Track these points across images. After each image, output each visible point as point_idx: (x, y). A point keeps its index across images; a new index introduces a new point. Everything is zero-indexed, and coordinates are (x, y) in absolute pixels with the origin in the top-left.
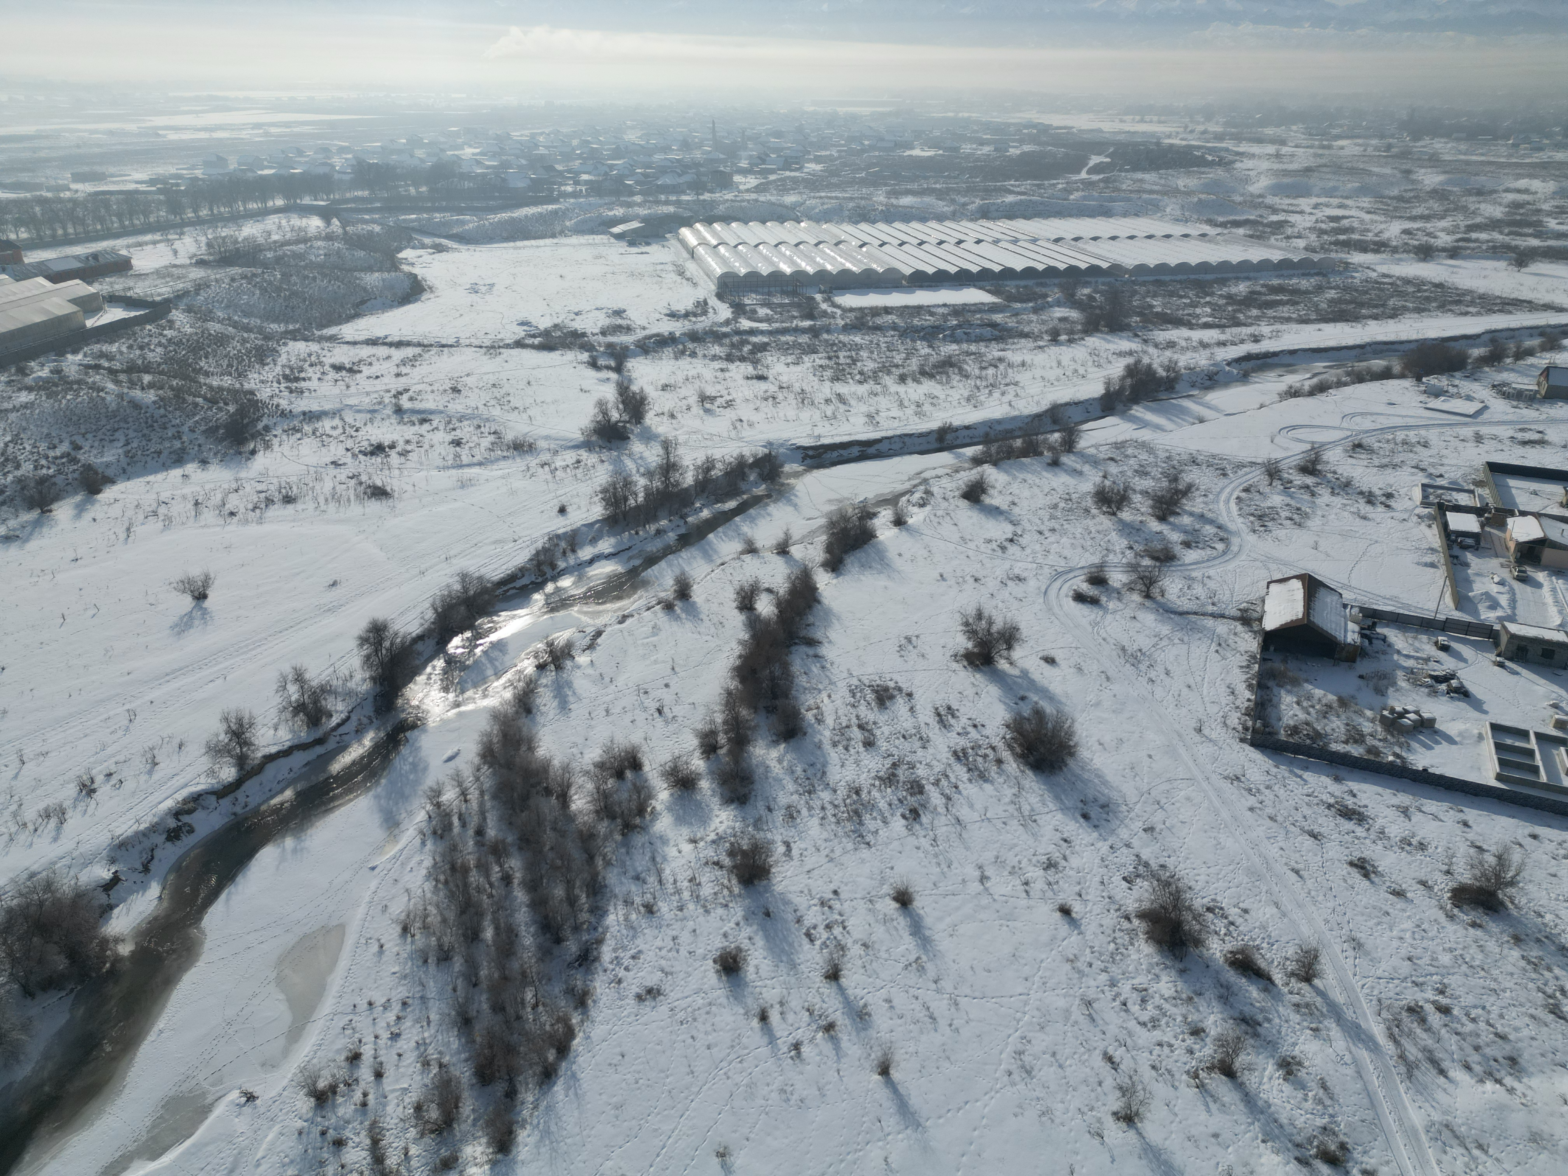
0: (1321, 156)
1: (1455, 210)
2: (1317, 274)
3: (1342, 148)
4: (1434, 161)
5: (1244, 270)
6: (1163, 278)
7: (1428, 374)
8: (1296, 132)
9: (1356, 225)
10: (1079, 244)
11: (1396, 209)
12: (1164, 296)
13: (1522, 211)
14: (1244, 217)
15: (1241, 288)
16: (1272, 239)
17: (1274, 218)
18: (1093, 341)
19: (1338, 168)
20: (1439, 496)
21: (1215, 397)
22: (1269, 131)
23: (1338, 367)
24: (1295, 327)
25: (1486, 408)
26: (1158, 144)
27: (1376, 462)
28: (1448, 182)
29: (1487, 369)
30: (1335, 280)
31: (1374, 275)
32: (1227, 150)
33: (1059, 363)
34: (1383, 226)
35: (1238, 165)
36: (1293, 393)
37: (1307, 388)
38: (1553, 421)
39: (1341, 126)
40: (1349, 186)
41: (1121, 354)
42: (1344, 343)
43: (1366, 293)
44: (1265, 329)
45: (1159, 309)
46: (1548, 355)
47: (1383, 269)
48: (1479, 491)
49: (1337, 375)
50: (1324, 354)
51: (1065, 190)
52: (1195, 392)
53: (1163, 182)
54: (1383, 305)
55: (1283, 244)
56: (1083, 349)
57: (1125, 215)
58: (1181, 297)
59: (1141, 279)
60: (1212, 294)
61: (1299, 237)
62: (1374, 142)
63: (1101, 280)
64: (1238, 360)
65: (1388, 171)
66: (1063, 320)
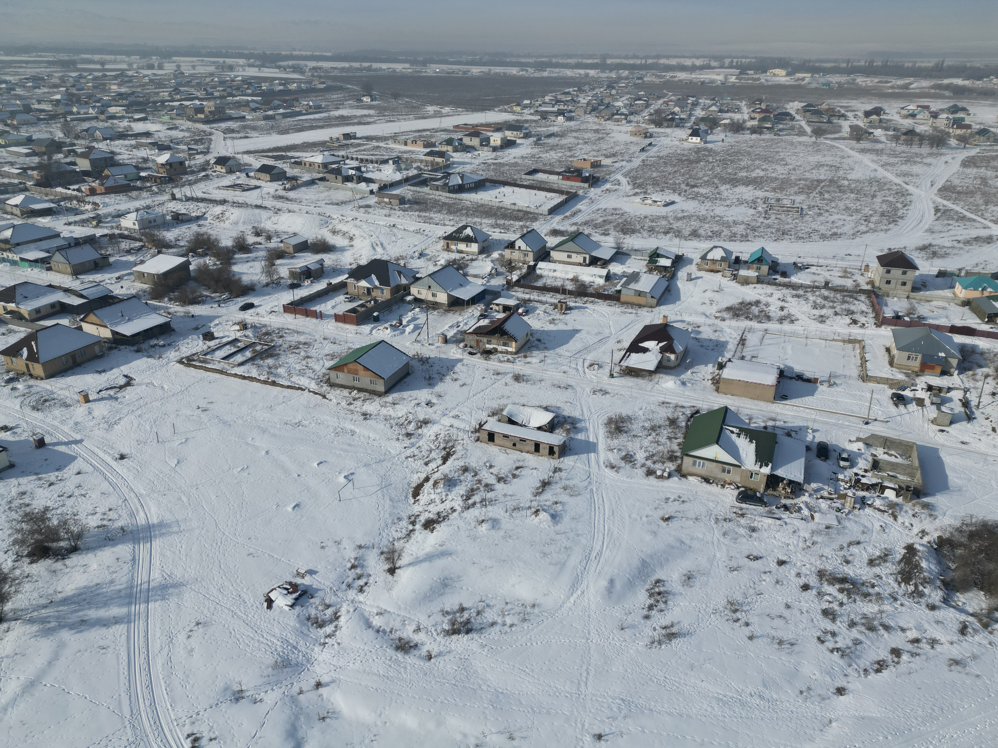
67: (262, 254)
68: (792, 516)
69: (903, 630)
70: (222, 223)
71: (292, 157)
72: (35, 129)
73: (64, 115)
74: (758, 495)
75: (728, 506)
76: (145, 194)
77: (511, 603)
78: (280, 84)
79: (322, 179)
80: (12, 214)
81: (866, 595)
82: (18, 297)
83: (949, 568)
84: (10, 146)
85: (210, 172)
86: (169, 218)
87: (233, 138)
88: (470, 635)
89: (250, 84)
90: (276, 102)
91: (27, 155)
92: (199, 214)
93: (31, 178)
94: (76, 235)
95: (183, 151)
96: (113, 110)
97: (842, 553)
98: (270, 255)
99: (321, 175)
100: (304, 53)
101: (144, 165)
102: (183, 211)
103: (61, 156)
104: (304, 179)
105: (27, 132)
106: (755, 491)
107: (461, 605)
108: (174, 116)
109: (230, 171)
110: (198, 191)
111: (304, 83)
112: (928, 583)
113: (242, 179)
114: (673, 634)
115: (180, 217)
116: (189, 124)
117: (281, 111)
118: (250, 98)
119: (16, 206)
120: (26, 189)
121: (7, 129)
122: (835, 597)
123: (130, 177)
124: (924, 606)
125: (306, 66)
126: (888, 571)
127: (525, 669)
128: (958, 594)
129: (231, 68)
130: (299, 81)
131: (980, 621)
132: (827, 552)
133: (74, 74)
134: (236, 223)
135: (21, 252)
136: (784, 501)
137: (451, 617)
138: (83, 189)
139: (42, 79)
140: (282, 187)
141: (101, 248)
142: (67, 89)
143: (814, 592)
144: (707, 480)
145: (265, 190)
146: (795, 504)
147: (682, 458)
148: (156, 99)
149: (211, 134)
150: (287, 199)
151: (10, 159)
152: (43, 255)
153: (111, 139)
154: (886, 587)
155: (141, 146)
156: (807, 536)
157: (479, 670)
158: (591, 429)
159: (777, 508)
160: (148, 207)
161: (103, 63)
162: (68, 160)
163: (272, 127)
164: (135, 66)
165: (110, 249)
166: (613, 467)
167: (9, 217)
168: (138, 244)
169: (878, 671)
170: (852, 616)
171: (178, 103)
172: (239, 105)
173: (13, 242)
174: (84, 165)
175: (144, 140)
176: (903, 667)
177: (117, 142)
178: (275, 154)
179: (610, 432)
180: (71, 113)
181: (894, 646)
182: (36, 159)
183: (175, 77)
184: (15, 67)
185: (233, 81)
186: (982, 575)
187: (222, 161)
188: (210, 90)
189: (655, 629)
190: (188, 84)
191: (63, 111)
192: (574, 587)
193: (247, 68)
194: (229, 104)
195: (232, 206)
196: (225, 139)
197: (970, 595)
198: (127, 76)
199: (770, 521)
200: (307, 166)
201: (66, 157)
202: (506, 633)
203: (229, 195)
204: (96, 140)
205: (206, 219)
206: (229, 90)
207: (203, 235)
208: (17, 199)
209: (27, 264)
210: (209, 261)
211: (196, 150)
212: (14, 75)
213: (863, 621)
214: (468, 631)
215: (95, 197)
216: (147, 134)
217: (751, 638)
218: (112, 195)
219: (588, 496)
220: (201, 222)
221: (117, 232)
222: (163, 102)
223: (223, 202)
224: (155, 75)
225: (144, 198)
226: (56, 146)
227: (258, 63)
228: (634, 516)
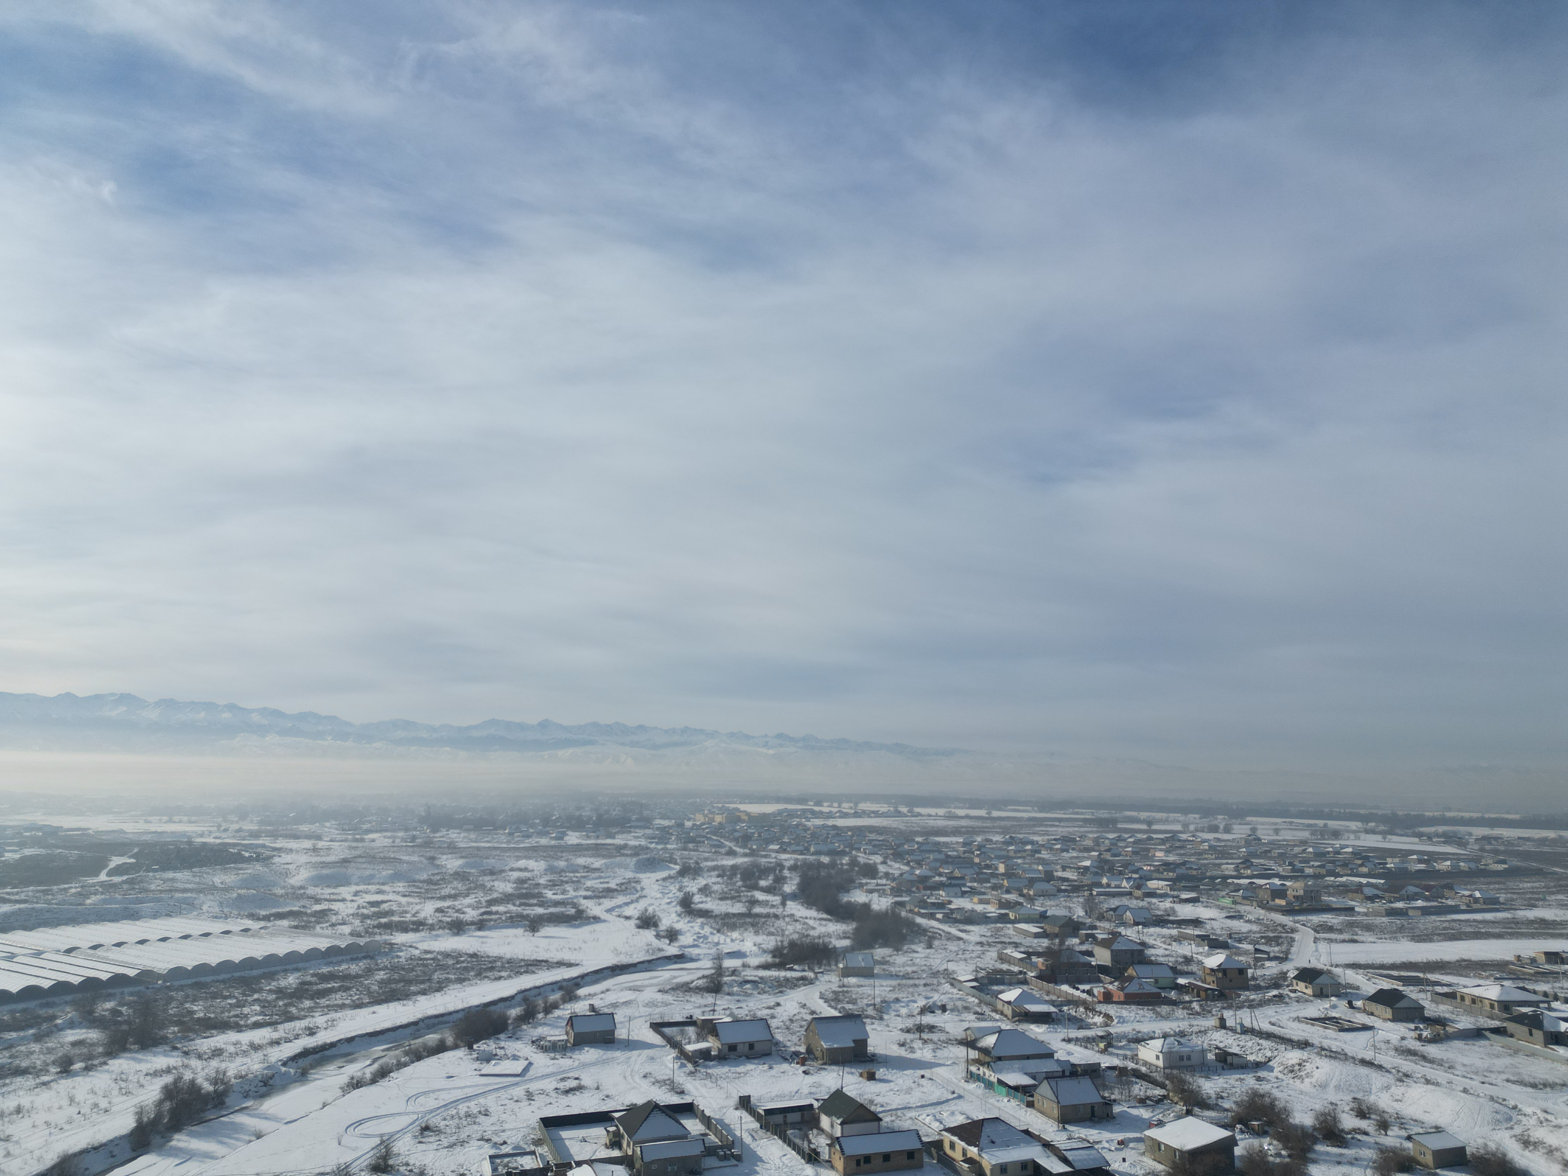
0: (355, 848)
1: (475, 888)
2: (365, 958)
3: (373, 841)
4: (452, 848)
5: (292, 961)
6: (203, 979)
7: (477, 1041)
8: (330, 828)
9: (394, 908)
10: (99, 952)
11: (427, 891)
12: (206, 999)
13: (526, 886)
14: (287, 909)
15: (291, 980)
16: (318, 927)
17: (318, 907)
18: (119, 1064)
19: (372, 858)
20: (506, 1165)
21: (273, 1104)
22: (305, 828)
23: (396, 1048)
24: (349, 1013)
25: (530, 1064)
26: (190, 843)
27: (445, 1142)
28: (467, 865)
29: (524, 1027)
30: (383, 961)
31: (417, 952)
32: (264, 846)
33: (72, 1100)
34: (418, 907)
35: (276, 860)
36: (356, 1084)
37: (368, 1076)
38: (584, 1066)
39: (370, 822)
40: (384, 873)
41: (156, 1074)
42: (399, 1024)
43: (413, 970)
44: (320, 1020)
45: (201, 1015)
46: (568, 1006)
47: (424, 946)
48: (539, 1150)
49: (396, 1057)
50: (380, 1037)
51: (80, 894)
52: (249, 1103)
53: (197, 880)
54: (429, 980)
55: (329, 932)
56: (106, 1076)
57: (155, 916)
58: (226, 998)
59: (177, 983)
60: (260, 990)
61: (344, 924)
62: (401, 834)
63: (127, 990)
64: (294, 1058)
65: (415, 858)
66: (74, 1044)
67: (1369, 1154)
70: (1298, 1082)
71: (1438, 984)
72: (1052, 903)
73: (1090, 887)
76: (1180, 1012)
78: (1420, 861)
79: (1497, 1031)
80: (1002, 1013)
82: (984, 1140)
84: (1019, 922)
85: (1285, 991)
86: (1211, 1056)
87: (1331, 941)
89: (1366, 859)
90: (1412, 889)
91: (1037, 936)
92: (1260, 1058)
93: (1034, 966)
94: (1074, 1060)
95: (1246, 953)
96: (1153, 884)
98: (1385, 1160)
99: (1496, 1024)
100: (1466, 815)
101: (1185, 968)
102: (1235, 1050)
103: (1076, 941)
104: (1460, 1026)
105: (1042, 905)
108: (1239, 900)
109: (1321, 994)
110: (1263, 1019)
111: (1464, 860)
113: (1339, 1009)
115: (1229, 1059)
116: (1261, 913)
117: (1420, 903)
118: (1364, 881)
119: (1009, 1003)
120: (1025, 982)
121: (1021, 900)
123: (1162, 983)
125: (1470, 834)
129: (1336, 834)
130: (1456, 858)
133: (1111, 836)
134: (1323, 1086)
135: (1000, 1071)
138: (1095, 991)
139: (1074, 840)
140: (1414, 1034)
141: (1105, 1087)
142: (1100, 854)
145: (1381, 1035)
148: (1215, 873)
149: (1293, 931)
150: (1424, 1058)
151: (1016, 939)
152: (1026, 1081)
153: (1145, 925)
155: (1185, 939)
160: (1182, 1034)
161: (1149, 823)
162: (1084, 948)
163: (1401, 929)
164: (1192, 828)
165: (1116, 1091)
167: (997, 1017)
168: (1158, 1092)
171: (1248, 881)
172: (1344, 890)
173: (995, 1053)
174: (1102, 957)
175: (1190, 931)
177: (1152, 930)
178: (1403, 973)
180: (1099, 885)
182: (1045, 943)
183: (1248, 843)
184: (1046, 826)
185: (1339, 853)
187: (1308, 975)
188: (1299, 865)
190: (1265, 854)
191: (1089, 882)
193: (1363, 836)
194: (1328, 886)
195: (1318, 1054)
196: (1316, 940)
198: (1180, 840)
200: (1468, 1002)
201: (1082, 943)
203: (1316, 1034)
204: (1124, 924)
205: (1271, 1069)
206: (1330, 866)
207: (1263, 1096)
208: (1011, 995)
209: (1004, 1090)
210: (1269, 1145)
211: (1267, 953)
212: (1043, 835)
215: (1110, 1006)
216: (1196, 922)
218: (1133, 1007)
220: (1262, 1074)
221: (1131, 1065)
222: (1225, 878)
223: (1304, 1045)
224: (1219, 840)
225: (1177, 1019)
226: (1072, 927)
227: (1382, 828)
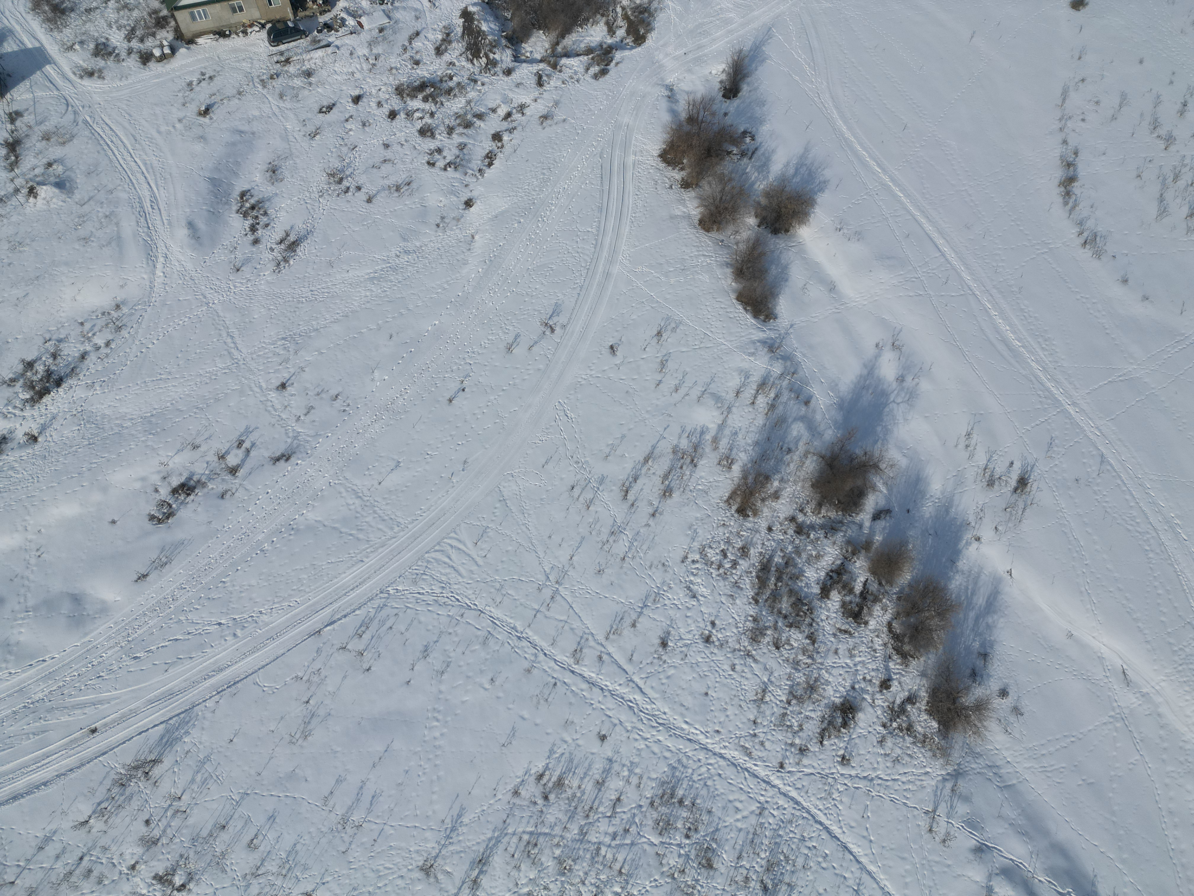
68: (340, 34)
69: (494, 110)
74: (290, 24)
75: (264, 57)
77: (86, 321)
81: (449, 91)
83: (506, 19)
88: (64, 385)
97: (407, 55)
106: (284, 21)
107: (23, 361)
112: (495, 47)
114: (294, 243)
122: (423, 110)
124: (501, 75)
126: (457, 53)
127: (159, 377)
128: (523, 45)
131: (549, 63)
132: (394, 61)
136: (323, 19)
137: (21, 381)
143: (402, 115)
144: (221, 34)
146: (336, 17)
147: (173, 16)
154: (463, 73)
156: (366, 51)
157: (107, 412)
158: (17, 28)
159: (319, 32)
166: (91, 74)
169: (490, 165)
170: (447, 122)
176: (508, 149)
179: (49, 20)
181: (493, 132)
186: (535, 12)
189: (272, 250)
192: (150, 256)
197: (533, 39)
199: (320, 53)
202: (107, 355)
213: (458, 121)
214: (59, 383)
217: (369, 201)
219: (87, 133)
228: (163, 128)
